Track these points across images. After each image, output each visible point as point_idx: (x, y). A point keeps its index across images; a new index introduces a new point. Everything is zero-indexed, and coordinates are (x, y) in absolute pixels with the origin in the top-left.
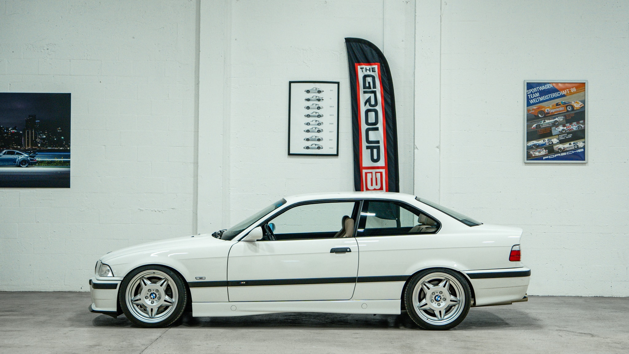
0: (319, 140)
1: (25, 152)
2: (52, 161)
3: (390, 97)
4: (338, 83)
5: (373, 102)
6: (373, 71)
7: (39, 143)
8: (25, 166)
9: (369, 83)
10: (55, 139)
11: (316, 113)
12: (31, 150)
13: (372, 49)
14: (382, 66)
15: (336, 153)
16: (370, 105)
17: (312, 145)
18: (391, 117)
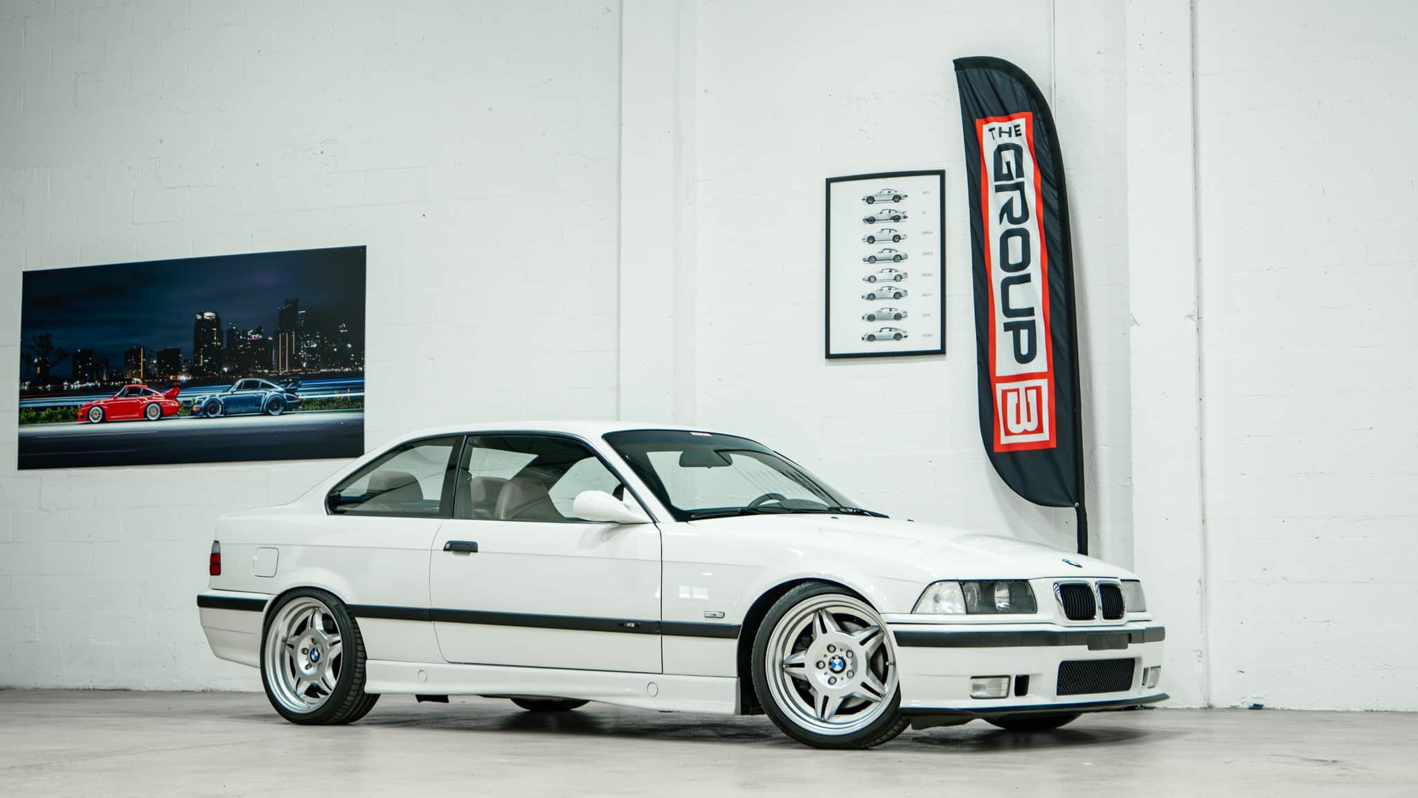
0: (898, 317)
1: (278, 381)
2: (329, 398)
3: (1057, 196)
4: (942, 174)
5: (1017, 212)
6: (1017, 135)
7: (304, 361)
8: (278, 413)
9: (1008, 164)
10: (335, 350)
11: (891, 251)
12: (289, 376)
13: (1014, 80)
14: (1038, 118)
15: (938, 347)
16: (1012, 220)
17: (881, 331)
18: (1059, 246)
